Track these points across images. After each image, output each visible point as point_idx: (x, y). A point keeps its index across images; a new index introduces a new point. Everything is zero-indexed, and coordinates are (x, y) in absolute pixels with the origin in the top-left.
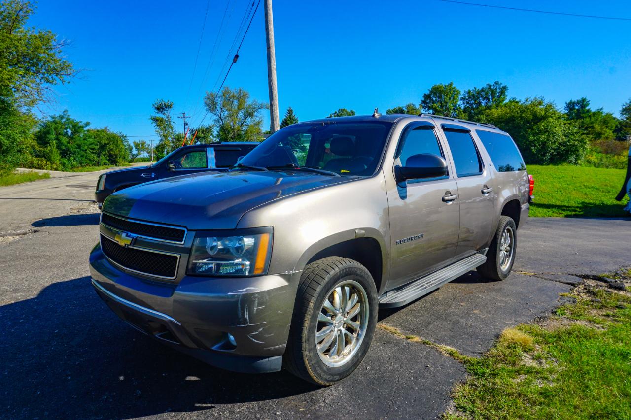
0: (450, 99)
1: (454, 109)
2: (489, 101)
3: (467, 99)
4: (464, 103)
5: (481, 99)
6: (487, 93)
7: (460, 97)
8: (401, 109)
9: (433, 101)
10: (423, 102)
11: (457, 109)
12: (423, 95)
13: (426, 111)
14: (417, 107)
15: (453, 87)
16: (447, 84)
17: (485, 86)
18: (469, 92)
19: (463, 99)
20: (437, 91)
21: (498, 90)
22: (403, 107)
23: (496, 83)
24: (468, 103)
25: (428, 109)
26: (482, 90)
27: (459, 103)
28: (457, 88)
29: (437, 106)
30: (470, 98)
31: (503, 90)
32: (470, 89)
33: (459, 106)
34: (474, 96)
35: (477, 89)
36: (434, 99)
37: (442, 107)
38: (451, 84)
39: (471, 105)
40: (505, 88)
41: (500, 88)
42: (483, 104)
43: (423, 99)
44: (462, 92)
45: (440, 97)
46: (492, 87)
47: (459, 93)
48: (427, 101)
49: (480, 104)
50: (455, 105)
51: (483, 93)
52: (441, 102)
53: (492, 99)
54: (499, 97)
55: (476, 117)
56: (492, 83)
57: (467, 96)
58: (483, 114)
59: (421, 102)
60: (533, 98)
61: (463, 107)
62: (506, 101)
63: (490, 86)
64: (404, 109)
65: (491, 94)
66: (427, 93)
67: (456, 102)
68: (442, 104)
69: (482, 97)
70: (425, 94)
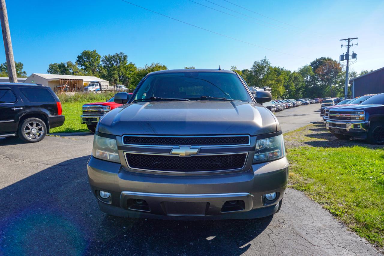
0: (95, 60)
1: (98, 67)
2: (118, 63)
3: (105, 61)
4: (104, 64)
5: (113, 61)
6: (116, 59)
7: (101, 59)
8: (63, 65)
9: (84, 61)
10: (78, 61)
11: (100, 67)
12: (77, 56)
13: (80, 67)
14: (74, 64)
15: (96, 52)
16: (92, 51)
17: (115, 54)
18: (106, 57)
19: (102, 61)
20: (86, 54)
21: (122, 57)
22: (64, 63)
23: (121, 53)
24: (106, 64)
25: (82, 66)
26: (114, 56)
27: (101, 63)
28: (99, 54)
29: (87, 64)
30: (107, 60)
31: (125, 57)
32: (107, 55)
33: (101, 65)
34: (109, 59)
35: (111, 55)
36: (85, 59)
37: (90, 65)
38: (95, 51)
39: (108, 65)
40: (126, 56)
41: (123, 56)
42: (115, 65)
43: (78, 59)
44: (102, 57)
45: (89, 59)
46: (119, 55)
47: (100, 57)
48: (80, 60)
49: (113, 64)
50: (98, 64)
51: (114, 58)
52: (89, 62)
53: (120, 62)
54: (123, 61)
55: (112, 72)
56: (119, 53)
57: (105, 59)
58: (116, 70)
59: (76, 60)
60: (155, 63)
61: (103, 65)
62: (127, 64)
63: (118, 54)
64: (65, 64)
65: (119, 59)
66: (80, 55)
67: (99, 62)
68: (90, 63)
69: (114, 60)
70: (79, 56)
